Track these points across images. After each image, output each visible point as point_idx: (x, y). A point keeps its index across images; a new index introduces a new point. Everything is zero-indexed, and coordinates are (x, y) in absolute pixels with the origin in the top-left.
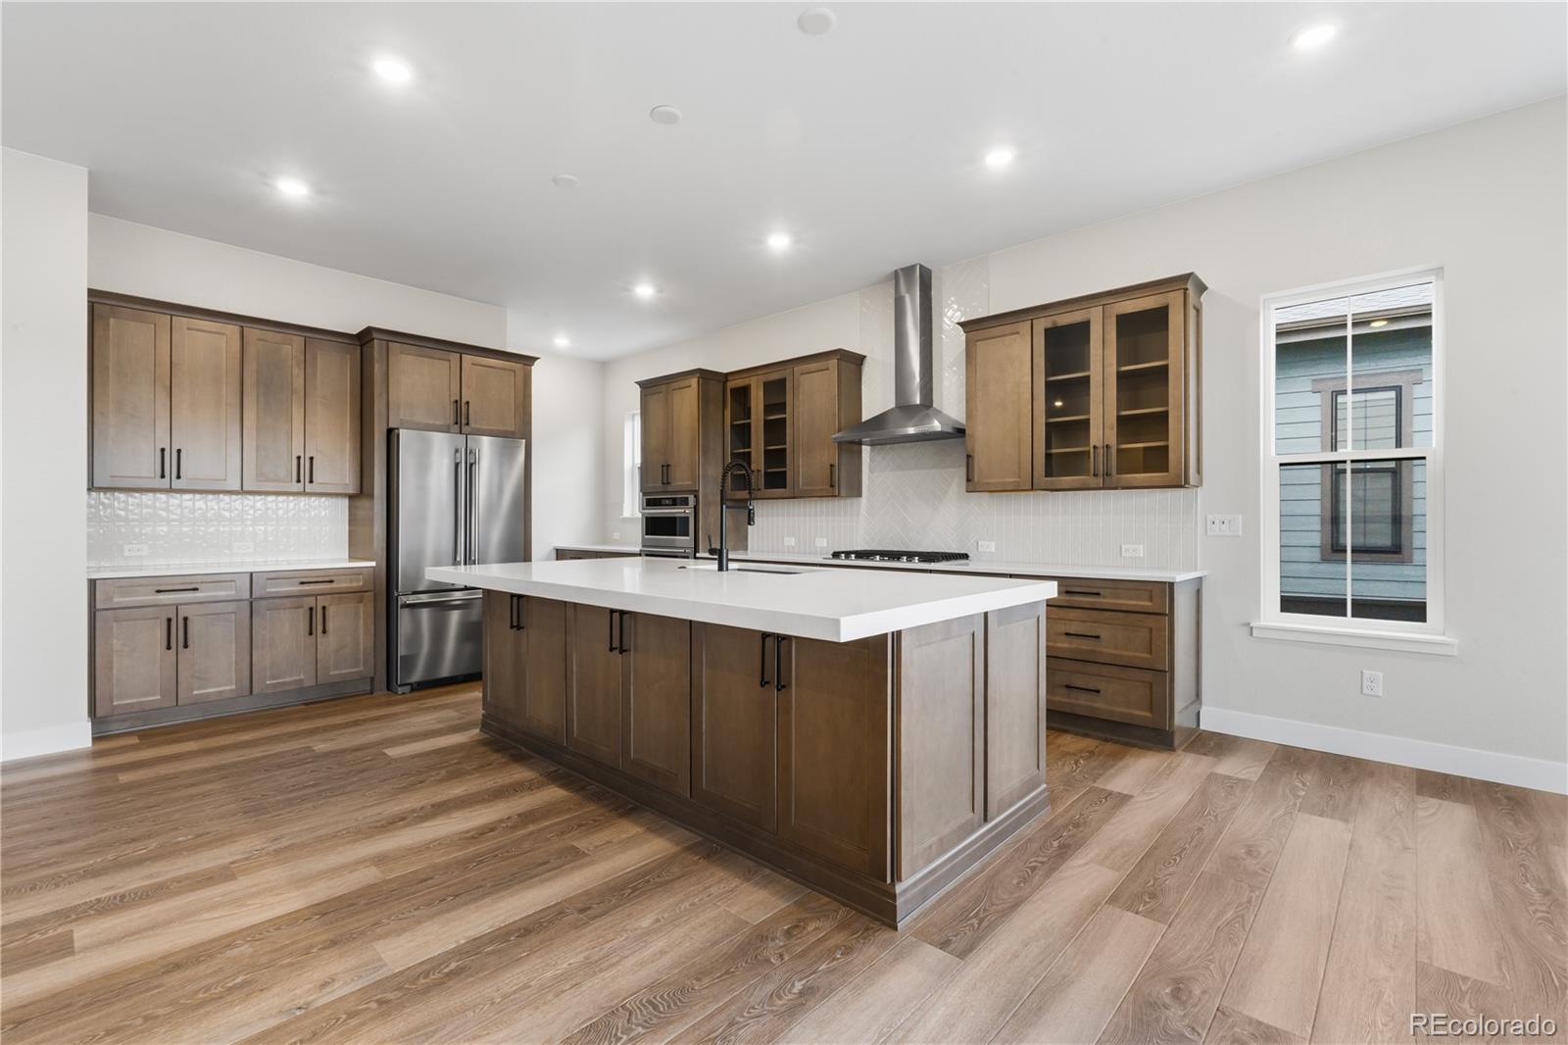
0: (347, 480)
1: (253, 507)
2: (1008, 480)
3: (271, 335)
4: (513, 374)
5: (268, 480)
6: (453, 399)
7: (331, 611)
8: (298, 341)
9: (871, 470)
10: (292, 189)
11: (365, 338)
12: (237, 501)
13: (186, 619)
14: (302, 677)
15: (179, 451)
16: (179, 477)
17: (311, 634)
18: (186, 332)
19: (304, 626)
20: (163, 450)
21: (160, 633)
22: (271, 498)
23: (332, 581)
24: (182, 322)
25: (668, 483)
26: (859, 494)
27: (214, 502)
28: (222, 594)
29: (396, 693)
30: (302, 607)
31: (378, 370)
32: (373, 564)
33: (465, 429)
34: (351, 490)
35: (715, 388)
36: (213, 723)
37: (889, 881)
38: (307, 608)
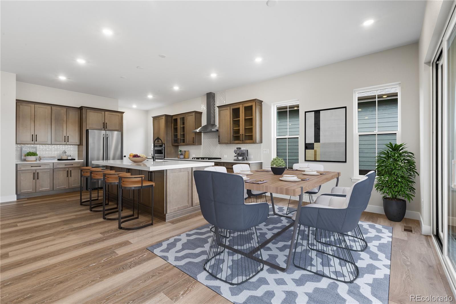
0: (77, 141)
1: (54, 148)
2: (226, 141)
3: (58, 108)
4: (118, 116)
5: (57, 141)
6: (103, 122)
7: (72, 172)
8: (65, 109)
9: (204, 139)
10: (62, 78)
11: (81, 108)
12: (50, 146)
13: (38, 173)
14: (65, 186)
15: (36, 135)
16: (36, 141)
17: (67, 177)
18: (38, 108)
19: (66, 175)
20: (33, 135)
21: (32, 176)
22: (58, 146)
23: (72, 165)
24: (37, 106)
25: (158, 141)
26: (201, 145)
27: (44, 147)
28: (46, 167)
29: (88, 191)
30: (65, 170)
31: (84, 116)
32: (83, 161)
33: (106, 129)
34: (78, 144)
35: (170, 119)
36: (44, 196)
37: (165, 213)
38: (67, 171)
